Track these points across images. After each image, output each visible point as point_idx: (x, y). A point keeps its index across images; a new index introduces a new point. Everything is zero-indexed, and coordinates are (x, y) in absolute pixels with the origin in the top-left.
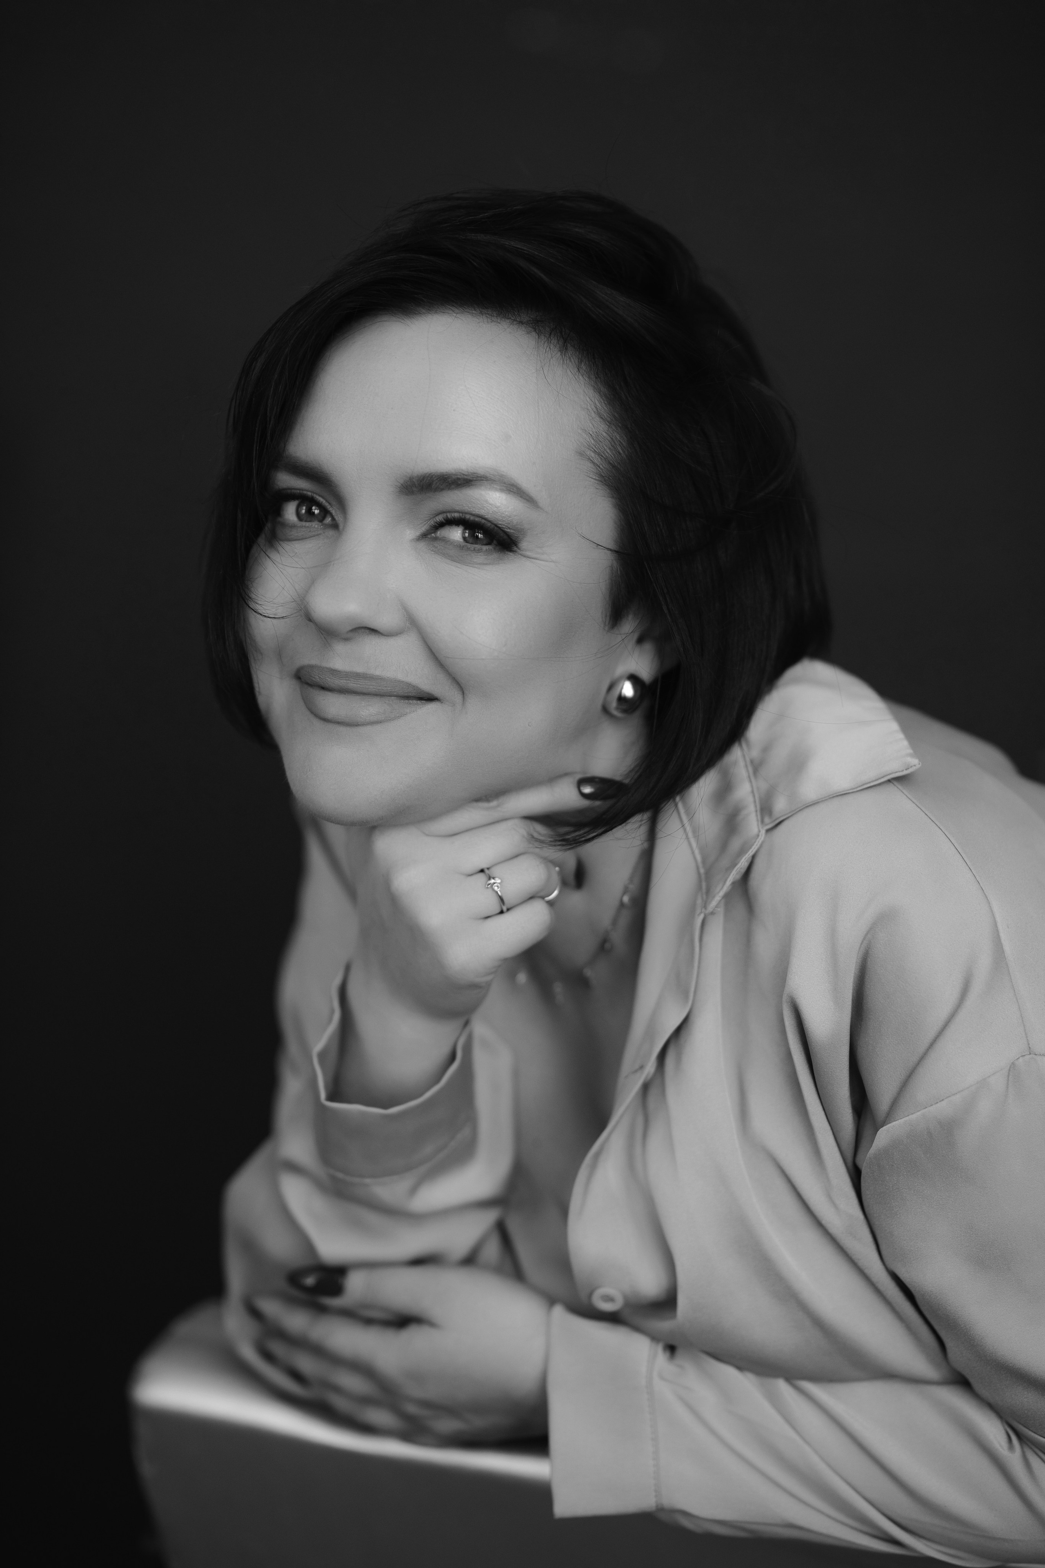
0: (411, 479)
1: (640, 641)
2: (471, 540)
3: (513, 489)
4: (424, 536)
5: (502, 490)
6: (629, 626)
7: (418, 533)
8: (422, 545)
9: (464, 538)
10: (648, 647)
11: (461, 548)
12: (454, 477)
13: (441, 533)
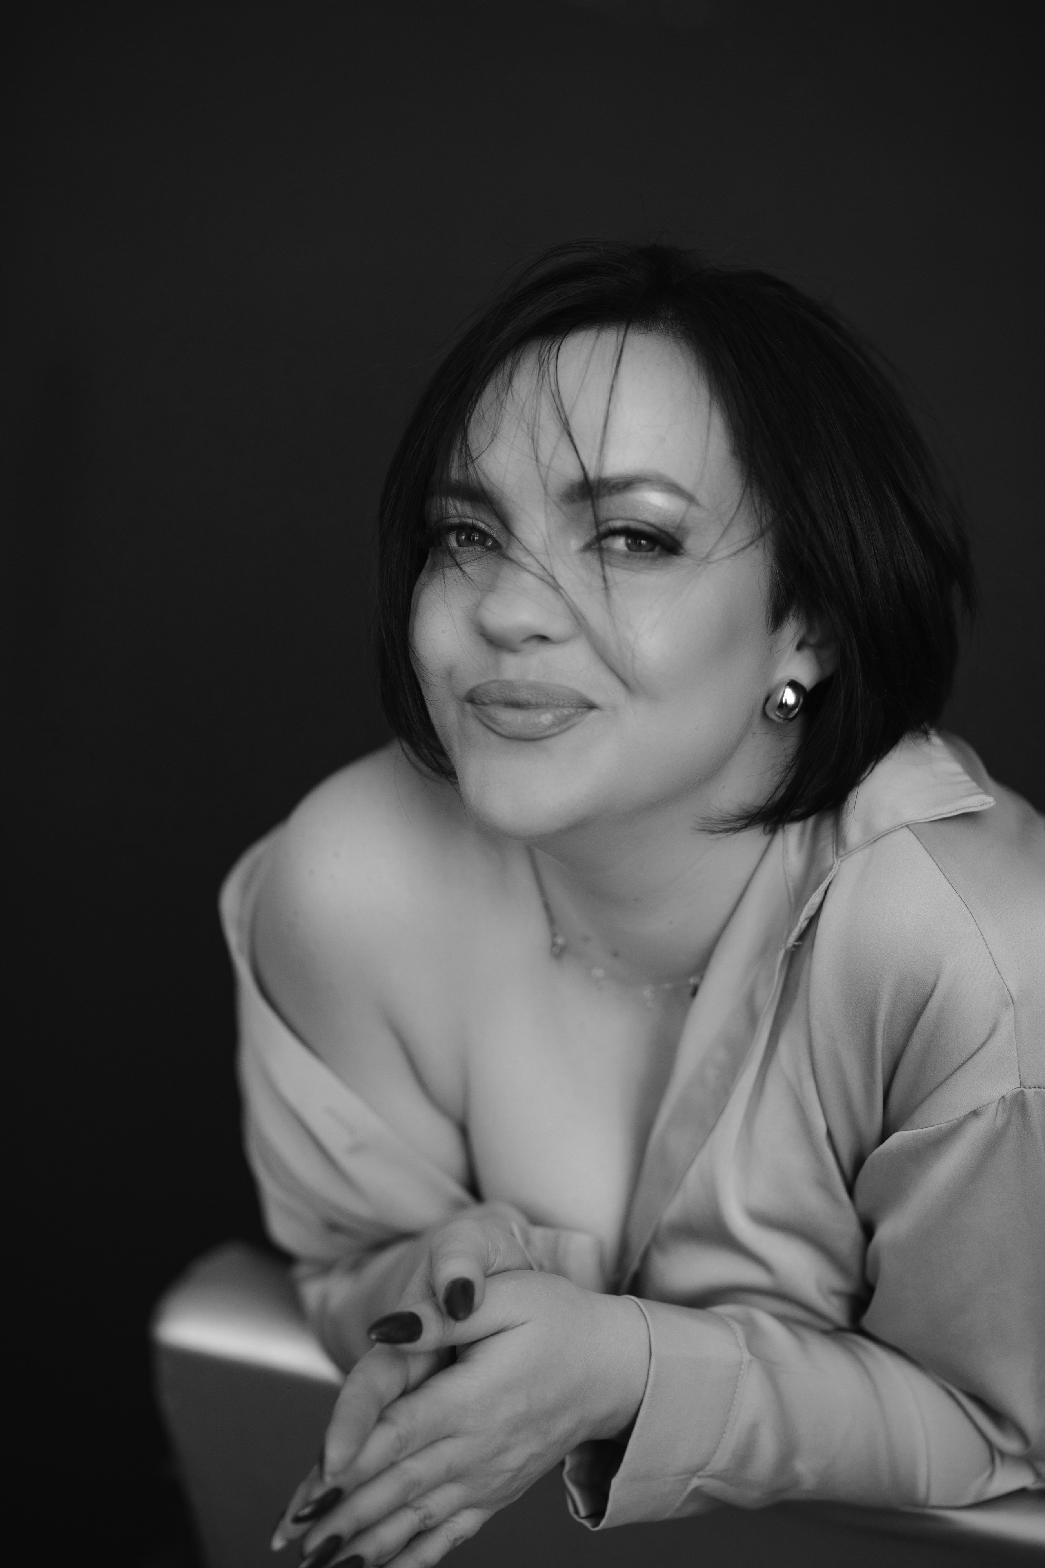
0: (572, 486)
1: (800, 647)
2: (634, 547)
3: (672, 488)
4: (588, 547)
5: (662, 491)
6: (791, 630)
7: (582, 544)
8: (588, 556)
9: (628, 545)
10: (807, 653)
11: (627, 556)
12: (614, 481)
13: (605, 543)
